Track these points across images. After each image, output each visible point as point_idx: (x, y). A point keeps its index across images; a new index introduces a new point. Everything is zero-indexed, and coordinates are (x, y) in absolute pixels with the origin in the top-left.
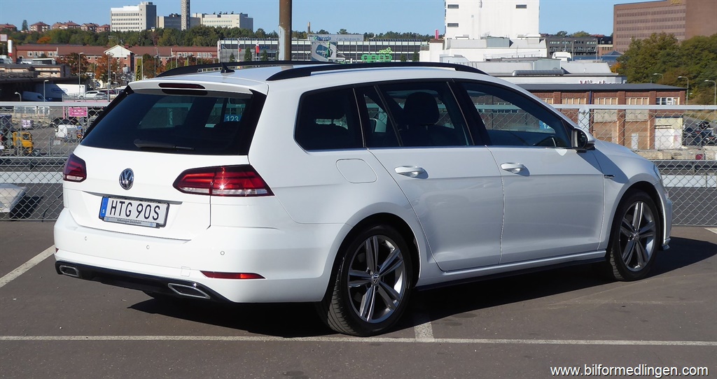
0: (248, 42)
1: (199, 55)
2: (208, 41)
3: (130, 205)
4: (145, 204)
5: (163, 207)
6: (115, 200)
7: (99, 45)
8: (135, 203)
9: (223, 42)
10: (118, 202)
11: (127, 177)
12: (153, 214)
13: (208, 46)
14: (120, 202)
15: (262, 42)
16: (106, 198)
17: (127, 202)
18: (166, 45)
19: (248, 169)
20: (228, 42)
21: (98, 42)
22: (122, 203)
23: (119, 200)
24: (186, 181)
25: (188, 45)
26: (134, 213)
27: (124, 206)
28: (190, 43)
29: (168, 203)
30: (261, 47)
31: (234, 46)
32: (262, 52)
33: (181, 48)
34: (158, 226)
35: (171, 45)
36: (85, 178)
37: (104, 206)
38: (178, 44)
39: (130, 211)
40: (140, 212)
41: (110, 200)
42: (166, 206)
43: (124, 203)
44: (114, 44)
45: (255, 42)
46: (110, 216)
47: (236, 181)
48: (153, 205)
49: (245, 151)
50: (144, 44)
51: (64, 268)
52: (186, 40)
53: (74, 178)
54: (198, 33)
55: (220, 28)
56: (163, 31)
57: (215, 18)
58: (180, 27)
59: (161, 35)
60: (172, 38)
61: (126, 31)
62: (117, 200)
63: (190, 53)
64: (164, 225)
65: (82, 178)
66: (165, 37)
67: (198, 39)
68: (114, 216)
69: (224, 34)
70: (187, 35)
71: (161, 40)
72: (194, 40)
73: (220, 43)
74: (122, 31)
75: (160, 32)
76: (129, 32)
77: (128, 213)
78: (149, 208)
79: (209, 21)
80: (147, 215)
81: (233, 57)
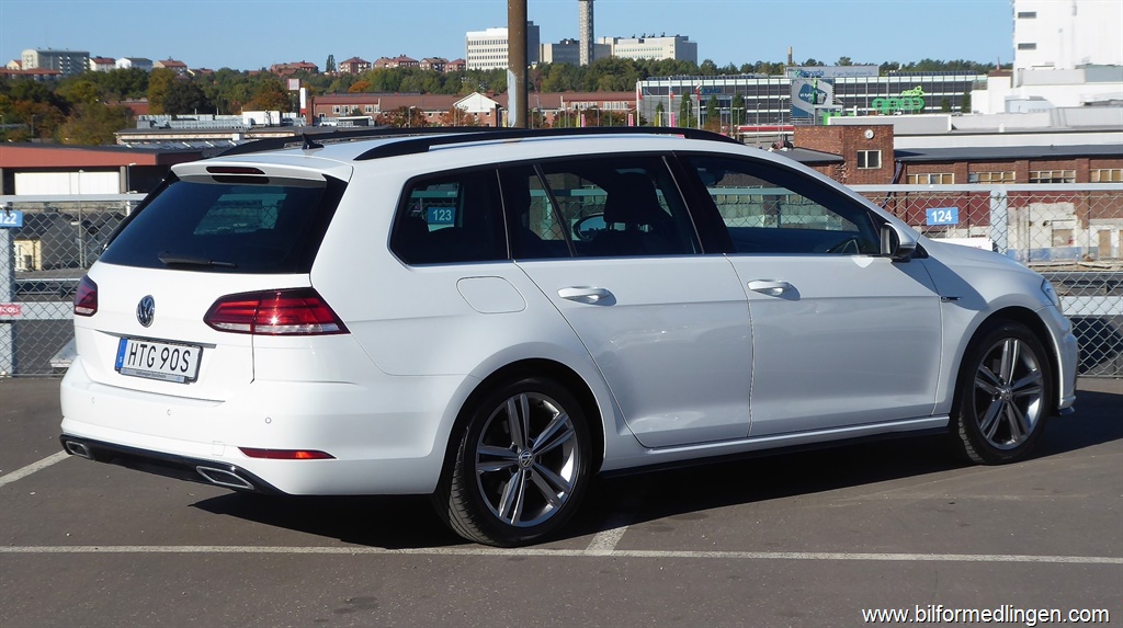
0: (687, 83)
1: (606, 106)
2: (622, 83)
3: (152, 350)
4: (172, 348)
5: (195, 351)
6: (135, 342)
7: (446, 92)
8: (160, 347)
9: (645, 84)
10: (139, 346)
11: (146, 310)
12: (181, 363)
13: (622, 90)
14: (141, 346)
15: (708, 83)
16: (124, 339)
17: (150, 344)
18: (554, 91)
19: (310, 293)
20: (653, 84)
21: (445, 88)
22: (144, 346)
23: (140, 343)
24: (224, 313)
25: (591, 90)
26: (158, 362)
27: (146, 350)
28: (593, 87)
29: (201, 346)
30: (706, 90)
31: (664, 90)
32: (709, 98)
33: (573, 95)
34: (187, 380)
35: (562, 90)
36: (96, 310)
37: (121, 350)
38: (574, 89)
39: (153, 359)
40: (165, 360)
41: (129, 342)
42: (197, 350)
43: (146, 346)
44: (472, 89)
45: (698, 83)
46: (129, 366)
47: (291, 312)
48: (182, 349)
49: (305, 267)
52: (587, 82)
53: (83, 310)
54: (607, 69)
55: (642, 61)
56: (549, 67)
57: (635, 44)
58: (578, 60)
59: (547, 74)
60: (565, 79)
61: (491, 68)
62: (137, 342)
63: (591, 103)
64: (195, 379)
65: (93, 310)
66: (553, 77)
67: (606, 79)
68: (133, 366)
69: (650, 71)
70: (589, 74)
71: (545, 82)
72: (600, 81)
73: (640, 84)
74: (484, 68)
75: (545, 69)
76: (496, 70)
77: (150, 362)
78: (176, 354)
79: (626, 50)
80: (173, 365)
81: (661, 108)
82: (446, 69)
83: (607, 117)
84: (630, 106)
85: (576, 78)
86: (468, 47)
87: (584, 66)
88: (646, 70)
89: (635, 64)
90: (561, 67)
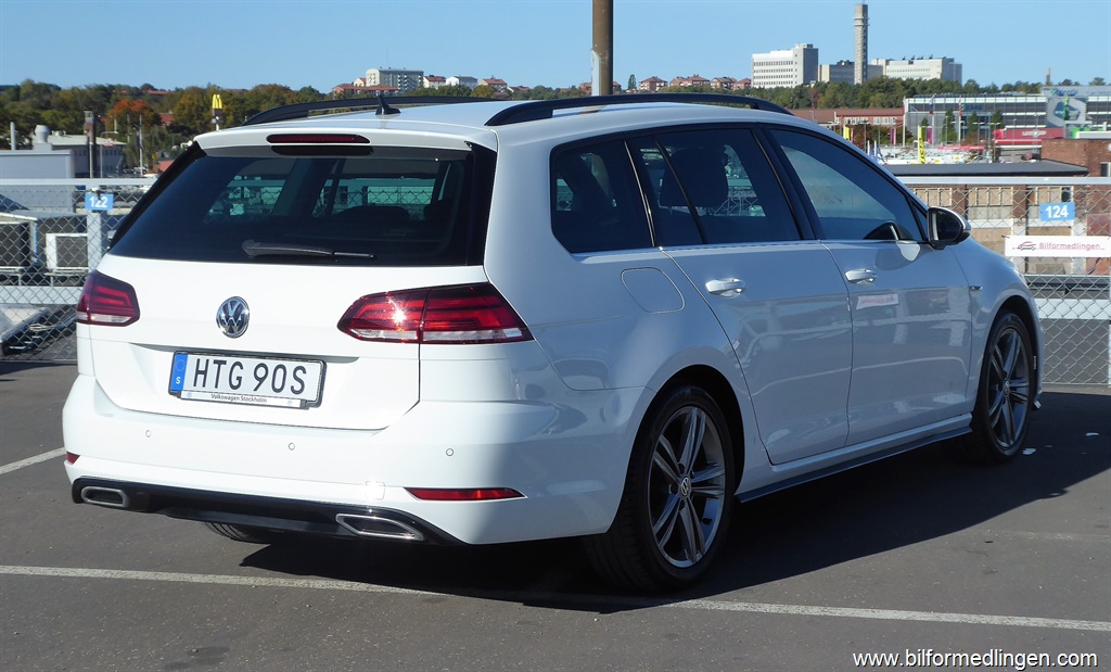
0: (950, 101)
1: (876, 121)
2: (891, 101)
3: (237, 367)
4: (272, 364)
5: (313, 369)
6: (203, 358)
8: (250, 363)
9: (912, 101)
10: (211, 362)
12: (290, 381)
13: (891, 107)
14: (215, 362)
15: (970, 100)
16: (181, 354)
17: (231, 360)
18: (829, 107)
19: (484, 290)
20: (920, 101)
22: (220, 363)
23: (212, 359)
24: (360, 319)
25: (863, 107)
26: (249, 383)
27: (225, 369)
28: (865, 104)
29: (323, 361)
30: (968, 107)
31: (929, 107)
32: (970, 114)
33: (847, 111)
34: (305, 405)
35: (837, 107)
36: (135, 317)
37: (178, 370)
38: (848, 105)
39: (239, 379)
40: (261, 380)
41: (192, 359)
42: (317, 367)
43: (224, 362)
45: (960, 100)
46: (195, 389)
47: (456, 315)
48: (290, 365)
49: (476, 258)
50: (797, 107)
51: (92, 491)
52: (859, 99)
53: (109, 318)
54: (878, 88)
55: (910, 80)
56: (826, 86)
57: (905, 65)
58: (853, 80)
59: (823, 92)
60: (840, 97)
61: (774, 86)
62: (208, 357)
63: (863, 119)
64: (318, 403)
65: (128, 318)
66: (829, 94)
67: (878, 96)
68: (204, 389)
69: (917, 89)
70: (862, 92)
71: (822, 100)
72: (872, 98)
73: (907, 102)
74: (767, 87)
75: (822, 88)
76: (777, 88)
77: (235, 383)
78: (280, 371)
79: (897, 71)
80: (278, 386)
81: (925, 122)
82: (735, 88)
83: (876, 131)
84: (897, 121)
85: (850, 97)
86: (755, 68)
87: (858, 84)
88: (914, 89)
89: (903, 83)
90: (837, 86)
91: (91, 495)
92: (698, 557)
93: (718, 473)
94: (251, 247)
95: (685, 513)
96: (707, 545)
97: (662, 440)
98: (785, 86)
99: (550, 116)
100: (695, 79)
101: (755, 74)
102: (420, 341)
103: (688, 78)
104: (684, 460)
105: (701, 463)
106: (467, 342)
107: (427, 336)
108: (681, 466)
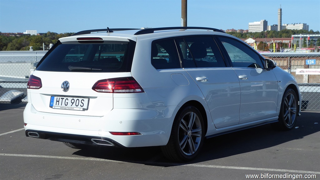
0: (305, 36)
1: (284, 41)
2: (289, 36)
3: (67, 100)
4: (75, 99)
5: (86, 100)
6: (58, 98)
8: (70, 99)
12: (80, 103)
14: (61, 98)
15: (311, 35)
16: (53, 96)
18: (271, 38)
19: (131, 78)
20: (296, 36)
22: (62, 99)
23: (60, 98)
24: (99, 86)
25: (280, 37)
26: (70, 104)
28: (281, 36)
29: (89, 98)
30: (310, 37)
31: (299, 37)
32: (311, 40)
33: (275, 38)
34: (84, 110)
35: (273, 37)
36: (41, 87)
37: (52, 101)
38: (276, 37)
40: (73, 103)
41: (55, 98)
43: (64, 99)
44: (249, 37)
45: (308, 35)
46: (56, 106)
47: (123, 85)
48: (80, 99)
49: (129, 70)
50: (261, 37)
52: (279, 35)
53: (35, 87)
54: (284, 32)
55: (294, 30)
56: (270, 31)
57: (292, 26)
58: (277, 30)
59: (269, 33)
60: (274, 35)
61: (255, 32)
62: (59, 97)
63: (280, 41)
64: (87, 109)
65: (39, 87)
66: (270, 34)
67: (284, 35)
68: (58, 106)
69: (296, 32)
70: (280, 33)
71: (268, 35)
72: (283, 35)
73: (293, 36)
74: (253, 32)
75: (268, 32)
76: (256, 32)
77: (66, 104)
78: (78, 101)
79: (290, 27)
80: (77, 105)
81: (298, 42)
82: (244, 32)
83: (284, 44)
84: (290, 41)
85: (276, 34)
86: (250, 27)
87: (279, 31)
88: (295, 32)
89: (292, 31)
90: (273, 31)
91: (30, 134)
92: (194, 153)
93: (200, 130)
94: (70, 68)
95: (189, 141)
96: (196, 150)
97: (182, 120)
98: (258, 32)
99: (153, 32)
100: (233, 30)
101: (250, 28)
102: (113, 92)
103: (231, 30)
104: (189, 126)
105: (195, 127)
106: (126, 93)
107: (115, 91)
108: (188, 128)
